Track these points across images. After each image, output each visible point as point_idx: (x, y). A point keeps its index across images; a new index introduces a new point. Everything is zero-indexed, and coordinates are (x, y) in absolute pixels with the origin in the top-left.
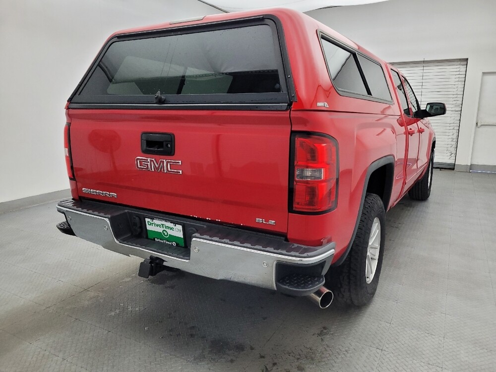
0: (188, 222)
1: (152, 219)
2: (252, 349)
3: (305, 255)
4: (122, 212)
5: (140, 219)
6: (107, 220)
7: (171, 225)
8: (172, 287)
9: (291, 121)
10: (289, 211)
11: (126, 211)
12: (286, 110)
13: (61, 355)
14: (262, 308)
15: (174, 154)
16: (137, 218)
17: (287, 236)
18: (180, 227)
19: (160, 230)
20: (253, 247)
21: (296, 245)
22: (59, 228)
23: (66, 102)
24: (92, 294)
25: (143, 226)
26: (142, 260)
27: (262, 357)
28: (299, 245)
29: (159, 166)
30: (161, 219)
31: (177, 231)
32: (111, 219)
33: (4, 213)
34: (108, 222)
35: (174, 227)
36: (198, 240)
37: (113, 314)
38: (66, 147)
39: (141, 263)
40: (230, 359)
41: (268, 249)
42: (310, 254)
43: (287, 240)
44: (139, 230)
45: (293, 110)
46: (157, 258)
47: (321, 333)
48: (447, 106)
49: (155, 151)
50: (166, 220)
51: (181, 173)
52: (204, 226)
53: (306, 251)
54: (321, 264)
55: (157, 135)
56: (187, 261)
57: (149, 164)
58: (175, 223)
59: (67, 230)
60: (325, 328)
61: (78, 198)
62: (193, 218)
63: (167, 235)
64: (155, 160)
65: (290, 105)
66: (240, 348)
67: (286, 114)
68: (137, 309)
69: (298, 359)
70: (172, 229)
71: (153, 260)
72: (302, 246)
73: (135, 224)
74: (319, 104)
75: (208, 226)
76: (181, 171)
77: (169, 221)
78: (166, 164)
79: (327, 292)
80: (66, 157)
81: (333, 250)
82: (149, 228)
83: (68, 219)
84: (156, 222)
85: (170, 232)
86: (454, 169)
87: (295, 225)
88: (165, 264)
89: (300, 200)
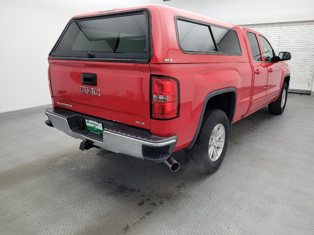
0: (104, 122)
1: (88, 120)
2: (139, 191)
3: (156, 141)
4: (74, 115)
5: (83, 120)
6: (65, 119)
7: (97, 123)
8: (107, 158)
9: (150, 69)
10: (151, 118)
11: (76, 115)
12: (148, 63)
13: (42, 187)
14: (152, 171)
15: (96, 86)
16: (81, 119)
17: (150, 131)
18: (101, 125)
19: (92, 126)
20: (136, 137)
21: (154, 136)
22: (46, 123)
23: (48, 56)
24: (65, 159)
25: (84, 123)
26: (82, 141)
27: (143, 196)
28: (155, 136)
29: (90, 91)
30: (92, 120)
31: (100, 127)
32: (68, 119)
33: (30, 114)
34: (66, 120)
35: (98, 124)
36: (106, 131)
37: (72, 169)
38: (49, 80)
39: (81, 143)
40: (125, 195)
41: (138, 138)
42: (159, 141)
43: (150, 133)
44: (82, 125)
45: (151, 64)
46: (89, 141)
47: (179, 186)
48: (292, 54)
49: (87, 83)
50: (94, 121)
51: (100, 96)
52: (111, 124)
53: (158, 139)
54: (167, 147)
55: (88, 75)
56: (102, 142)
57: (85, 90)
58: (99, 123)
59: (50, 124)
60: (182, 184)
61: (55, 107)
62: (107, 120)
63: (96, 129)
64: (88, 88)
65: (150, 60)
66: (133, 190)
67: (148, 65)
68: (85, 168)
69: (162, 198)
70: (98, 125)
71: (88, 141)
72: (156, 137)
73: (80, 122)
74: (166, 60)
75: (113, 125)
76: (100, 95)
77: (96, 121)
78: (93, 91)
79: (175, 163)
80: (49, 85)
81: (175, 140)
82: (87, 124)
83: (50, 118)
84: (90, 121)
85: (97, 127)
86: (310, 94)
87: (154, 125)
88: (94, 144)
89: (157, 112)
